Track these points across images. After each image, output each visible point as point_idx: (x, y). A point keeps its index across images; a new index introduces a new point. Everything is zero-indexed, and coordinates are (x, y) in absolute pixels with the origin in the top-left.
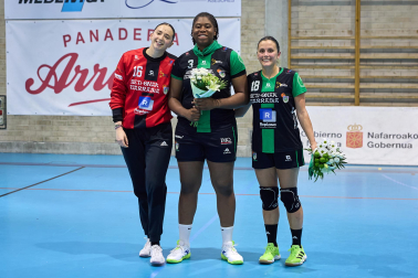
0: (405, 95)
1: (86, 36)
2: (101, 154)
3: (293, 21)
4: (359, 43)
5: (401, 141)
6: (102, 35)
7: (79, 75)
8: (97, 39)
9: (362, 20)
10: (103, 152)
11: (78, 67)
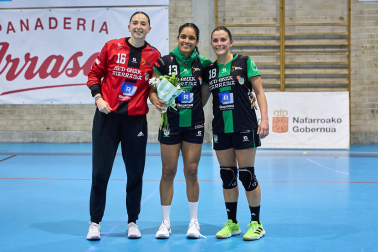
0: (329, 81)
1: (17, 26)
2: (33, 142)
3: (220, 9)
4: (284, 29)
5: (326, 125)
6: (32, 25)
7: (11, 64)
8: (27, 28)
9: (287, 8)
10: (35, 140)
11: (9, 56)
